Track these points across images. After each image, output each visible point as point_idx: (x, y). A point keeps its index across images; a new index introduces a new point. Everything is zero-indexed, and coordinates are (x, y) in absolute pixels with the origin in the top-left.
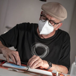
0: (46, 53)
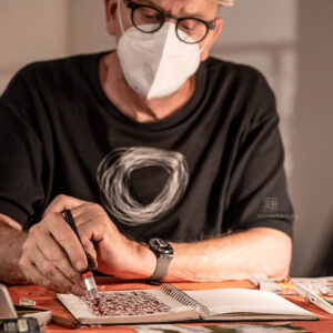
0: (174, 187)
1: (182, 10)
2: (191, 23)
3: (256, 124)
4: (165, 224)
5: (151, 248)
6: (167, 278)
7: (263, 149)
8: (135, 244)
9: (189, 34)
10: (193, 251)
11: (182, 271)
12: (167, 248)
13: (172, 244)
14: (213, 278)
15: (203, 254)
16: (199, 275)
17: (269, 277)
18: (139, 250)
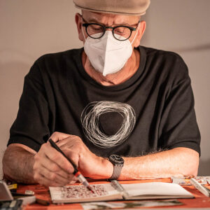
1: (114, 23)
2: (121, 29)
3: (175, 86)
4: (122, 147)
5: (110, 161)
6: (121, 178)
7: (179, 101)
8: (101, 158)
9: (121, 35)
10: (137, 162)
11: (130, 173)
12: (120, 160)
13: (123, 158)
14: (149, 177)
15: (143, 163)
16: (140, 176)
17: (185, 176)
18: (103, 162)
